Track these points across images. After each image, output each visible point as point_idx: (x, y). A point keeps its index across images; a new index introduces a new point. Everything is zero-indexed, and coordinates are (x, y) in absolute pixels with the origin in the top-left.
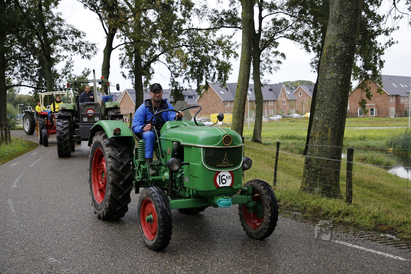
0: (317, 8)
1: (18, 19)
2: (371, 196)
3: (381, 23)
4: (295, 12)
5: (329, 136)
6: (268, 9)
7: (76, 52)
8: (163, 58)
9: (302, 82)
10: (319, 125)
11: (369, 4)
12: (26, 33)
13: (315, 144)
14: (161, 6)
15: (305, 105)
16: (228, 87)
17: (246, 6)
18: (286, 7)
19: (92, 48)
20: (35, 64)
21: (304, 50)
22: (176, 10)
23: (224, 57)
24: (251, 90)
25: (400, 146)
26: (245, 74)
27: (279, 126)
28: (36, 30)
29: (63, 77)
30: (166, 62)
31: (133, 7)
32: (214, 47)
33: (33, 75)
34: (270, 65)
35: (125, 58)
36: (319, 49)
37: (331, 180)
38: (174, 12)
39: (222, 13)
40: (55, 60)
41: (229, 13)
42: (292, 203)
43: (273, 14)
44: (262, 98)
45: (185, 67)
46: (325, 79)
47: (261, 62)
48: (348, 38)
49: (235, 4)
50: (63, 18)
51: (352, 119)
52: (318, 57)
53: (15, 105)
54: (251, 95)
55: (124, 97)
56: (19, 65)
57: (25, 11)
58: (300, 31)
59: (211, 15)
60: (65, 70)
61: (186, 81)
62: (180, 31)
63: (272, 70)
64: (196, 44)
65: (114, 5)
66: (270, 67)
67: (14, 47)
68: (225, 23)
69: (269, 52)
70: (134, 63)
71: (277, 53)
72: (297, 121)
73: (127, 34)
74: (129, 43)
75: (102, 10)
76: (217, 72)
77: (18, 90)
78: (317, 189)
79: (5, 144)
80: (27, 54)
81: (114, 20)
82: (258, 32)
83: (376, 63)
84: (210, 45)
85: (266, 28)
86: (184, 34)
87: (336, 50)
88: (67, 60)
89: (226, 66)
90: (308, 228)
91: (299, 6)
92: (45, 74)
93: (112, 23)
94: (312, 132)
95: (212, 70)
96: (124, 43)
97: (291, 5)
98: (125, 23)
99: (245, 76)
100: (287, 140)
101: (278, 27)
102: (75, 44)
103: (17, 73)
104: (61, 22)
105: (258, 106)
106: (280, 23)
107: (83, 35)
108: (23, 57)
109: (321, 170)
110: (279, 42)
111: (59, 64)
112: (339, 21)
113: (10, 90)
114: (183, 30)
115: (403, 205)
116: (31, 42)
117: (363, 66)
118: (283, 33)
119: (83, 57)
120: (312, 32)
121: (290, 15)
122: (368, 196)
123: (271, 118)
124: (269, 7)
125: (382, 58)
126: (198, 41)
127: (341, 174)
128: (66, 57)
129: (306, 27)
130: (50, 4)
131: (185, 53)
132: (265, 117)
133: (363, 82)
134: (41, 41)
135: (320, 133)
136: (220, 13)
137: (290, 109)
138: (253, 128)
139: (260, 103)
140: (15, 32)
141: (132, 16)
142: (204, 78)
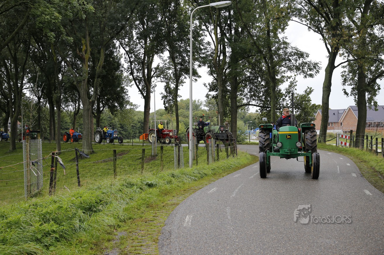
1: (249, 46)
7: (299, 72)
12: (256, 58)
19: (315, 67)
20: (262, 85)
28: (264, 55)
29: (286, 96)
31: (359, 24)
33: (259, 95)
35: (348, 74)
40: (279, 81)
50: (288, 42)
55: (347, 114)
56: (248, 87)
57: (255, 38)
60: (288, 89)
65: (339, 25)
67: (245, 71)
70: (357, 79)
73: (350, 51)
74: (352, 60)
75: (325, 29)
80: (255, 76)
81: (336, 39)
88: (291, 80)
92: (270, 94)
96: (346, 60)
98: (348, 41)
102: (298, 65)
103: (247, 94)
104: (286, 45)
107: (306, 56)
108: (252, 79)
111: (283, 84)
113: (241, 108)
116: (260, 66)
119: (305, 77)
128: (289, 78)
130: (277, 31)
134: (268, 65)
140: (246, 57)
141: (356, 33)
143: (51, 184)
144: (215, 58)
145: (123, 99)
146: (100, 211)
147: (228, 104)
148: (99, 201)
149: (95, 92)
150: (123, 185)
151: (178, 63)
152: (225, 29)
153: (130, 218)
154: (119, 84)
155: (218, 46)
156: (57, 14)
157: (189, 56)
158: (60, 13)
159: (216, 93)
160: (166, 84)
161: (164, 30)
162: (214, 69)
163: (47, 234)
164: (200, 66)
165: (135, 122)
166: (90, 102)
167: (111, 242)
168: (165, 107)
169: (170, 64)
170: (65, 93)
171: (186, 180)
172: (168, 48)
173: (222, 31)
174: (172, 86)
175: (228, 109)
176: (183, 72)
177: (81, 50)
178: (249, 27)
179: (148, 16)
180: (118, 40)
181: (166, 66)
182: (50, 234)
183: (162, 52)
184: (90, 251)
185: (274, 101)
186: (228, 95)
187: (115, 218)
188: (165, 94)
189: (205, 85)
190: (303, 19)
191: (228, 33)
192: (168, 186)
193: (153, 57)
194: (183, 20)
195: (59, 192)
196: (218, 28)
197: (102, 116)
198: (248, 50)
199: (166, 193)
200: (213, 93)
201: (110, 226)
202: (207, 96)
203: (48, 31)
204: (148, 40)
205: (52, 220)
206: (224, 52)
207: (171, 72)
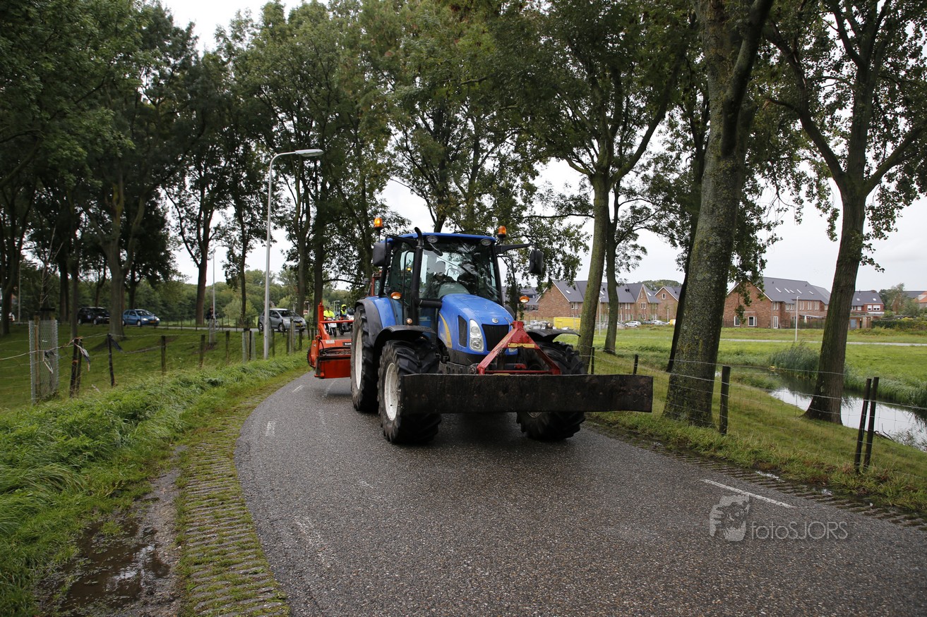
0: (686, 195)
1: (340, 207)
2: (749, 424)
3: (762, 216)
4: (659, 200)
5: (700, 350)
6: (625, 195)
9: (666, 282)
10: (688, 336)
11: (747, 193)
12: (347, 222)
13: (682, 359)
14: (498, 190)
15: (670, 310)
16: (575, 284)
17: (600, 191)
18: (647, 194)
20: (355, 255)
21: (669, 244)
22: (516, 195)
23: (572, 250)
25: (785, 364)
26: (597, 270)
27: (637, 335)
28: (357, 218)
31: (466, 191)
32: (560, 238)
33: (351, 268)
34: (628, 261)
36: (688, 244)
37: (701, 405)
38: (514, 197)
39: (570, 199)
41: (579, 199)
42: (652, 431)
43: (631, 201)
44: (618, 300)
45: (524, 261)
46: (696, 280)
47: (616, 257)
48: (723, 232)
49: (587, 188)
50: (387, 205)
51: (727, 329)
52: (686, 252)
53: (331, 301)
54: (604, 296)
56: (337, 257)
57: (347, 197)
58: (664, 222)
59: (557, 201)
61: (525, 277)
62: (520, 219)
63: (630, 267)
64: (538, 234)
65: (445, 190)
66: (627, 263)
67: (333, 237)
68: (573, 210)
69: (627, 246)
71: (635, 247)
72: (659, 329)
73: (457, 222)
75: (429, 193)
76: (563, 267)
77: (335, 285)
78: (684, 415)
81: (443, 207)
82: (613, 221)
83: (756, 262)
84: (555, 235)
85: (624, 217)
86: (524, 223)
87: (709, 246)
89: (574, 260)
90: (672, 463)
91: (663, 193)
93: (442, 210)
94: (679, 344)
95: (557, 265)
97: (654, 191)
98: (456, 209)
99: (597, 273)
100: (648, 352)
101: (638, 216)
103: (335, 266)
104: (385, 209)
105: (612, 310)
106: (640, 212)
108: (342, 248)
109: (689, 391)
110: (638, 234)
112: (713, 211)
113: (327, 284)
114: (524, 218)
115: (787, 436)
116: (352, 232)
117: (741, 266)
118: (644, 223)
120: (678, 223)
121: (652, 202)
122: (746, 424)
123: (627, 324)
124: (627, 193)
125: (764, 256)
126: (541, 230)
127: (713, 397)
129: (672, 217)
130: (374, 190)
132: (620, 322)
133: (741, 285)
134: (362, 231)
135: (689, 346)
136: (568, 199)
137: (651, 314)
139: (615, 306)
140: (335, 220)
141: (465, 201)
142: (547, 274)
143: (72, 383)
144: (296, 219)
145: (169, 267)
146: (146, 418)
147: (311, 278)
148: (144, 405)
149: (129, 257)
150: (177, 383)
151: (247, 223)
152: (309, 183)
153: (190, 428)
154: (163, 247)
155: (300, 203)
156: (81, 150)
157: (264, 215)
158: (84, 147)
159: (296, 263)
160: (228, 250)
161: (229, 179)
162: (294, 233)
163: (77, 452)
164: (275, 228)
165: (183, 298)
166: (121, 271)
167: (167, 460)
168: (226, 279)
169: (235, 224)
170: (85, 257)
171: (262, 375)
172: (233, 202)
173: (305, 186)
174: (238, 252)
175: (310, 285)
176: (252, 234)
177: (110, 199)
178: (339, 182)
179: (206, 160)
180: (164, 188)
182: (81, 452)
183: (225, 207)
184: (140, 473)
186: (311, 267)
187: (169, 428)
188: (228, 262)
190: (405, 180)
191: (312, 188)
192: (238, 384)
193: (212, 213)
194: (254, 168)
195: (86, 394)
196: (301, 181)
197: (138, 289)
198: (338, 212)
199: (235, 393)
200: (293, 263)
201: (164, 439)
202: (285, 267)
203: (66, 171)
204: (206, 190)
205: (83, 432)
206: (307, 212)
207: (236, 234)
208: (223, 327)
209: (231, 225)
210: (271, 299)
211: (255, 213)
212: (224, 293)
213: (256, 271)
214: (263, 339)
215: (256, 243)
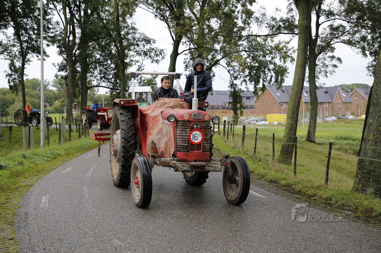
0: (376, 14)
1: (99, 29)
4: (353, 19)
6: (325, 16)
7: (147, 57)
8: (223, 62)
9: (358, 86)
10: (373, 128)
12: (106, 41)
13: (369, 146)
14: (223, 15)
15: (361, 107)
16: (284, 89)
17: (303, 13)
18: (343, 14)
19: (161, 53)
20: (112, 67)
21: (361, 55)
22: (237, 18)
23: (281, 61)
24: (307, 92)
26: (300, 77)
27: (333, 127)
28: (113, 38)
30: (226, 66)
31: (198, 16)
32: (272, 52)
33: (109, 77)
34: (326, 69)
35: (189, 62)
38: (235, 20)
39: (280, 20)
40: (128, 64)
41: (287, 20)
42: (343, 202)
43: (330, 20)
44: (317, 100)
45: (243, 71)
47: (317, 66)
49: (293, 11)
50: (136, 28)
52: (375, 61)
54: (306, 97)
56: (98, 69)
57: (105, 22)
59: (270, 22)
61: (244, 83)
62: (240, 37)
63: (328, 74)
64: (254, 49)
65: (181, 15)
66: (325, 70)
67: (95, 53)
68: (282, 29)
69: (325, 57)
71: (333, 57)
72: (352, 123)
73: (191, 40)
75: (169, 18)
76: (274, 75)
77: (97, 91)
78: (370, 190)
79: (84, 137)
80: (105, 59)
81: (180, 28)
82: (315, 38)
84: (268, 50)
85: (323, 34)
86: (244, 40)
88: (139, 64)
89: (283, 69)
91: (357, 13)
92: (119, 76)
93: (179, 31)
94: (366, 134)
95: (269, 74)
96: (188, 48)
97: (349, 11)
98: (190, 31)
99: (300, 79)
100: (342, 141)
101: (335, 32)
102: (145, 50)
104: (135, 31)
105: (313, 108)
106: (337, 29)
107: (153, 42)
108: (102, 62)
110: (335, 47)
111: (132, 67)
113: (91, 90)
114: (243, 37)
116: (109, 49)
118: (340, 38)
119: (152, 62)
120: (369, 37)
121: (347, 21)
123: (325, 119)
124: (326, 14)
126: (257, 46)
128: (138, 62)
129: (364, 32)
130: (126, 16)
131: (244, 57)
132: (320, 118)
134: (117, 48)
135: (374, 135)
136: (278, 21)
137: (345, 111)
138: (308, 128)
139: (315, 105)
140: (96, 40)
141: (197, 24)
142: (261, 81)
144: (64, 38)
147: (78, 85)
151: (24, 41)
152: (74, 9)
155: (67, 26)
157: (38, 34)
159: (66, 73)
160: (10, 62)
162: (63, 49)
164: (48, 45)
168: (9, 86)
169: (14, 41)
171: (39, 161)
172: (12, 23)
173: (71, 12)
174: (18, 64)
175: (77, 90)
176: (29, 50)
178: (98, 9)
181: (10, 42)
183: (6, 28)
185: (123, 84)
186: (78, 77)
188: (10, 72)
189: (54, 64)
190: (150, 7)
191: (77, 14)
192: (20, 168)
196: (67, 8)
198: (98, 33)
199: (18, 175)
200: (63, 73)
202: (57, 76)
206: (73, 33)
207: (16, 50)
208: (7, 123)
209: (12, 43)
210: (46, 101)
211: (31, 33)
212: (8, 97)
213: (34, 79)
214: (40, 133)
215: (32, 57)
